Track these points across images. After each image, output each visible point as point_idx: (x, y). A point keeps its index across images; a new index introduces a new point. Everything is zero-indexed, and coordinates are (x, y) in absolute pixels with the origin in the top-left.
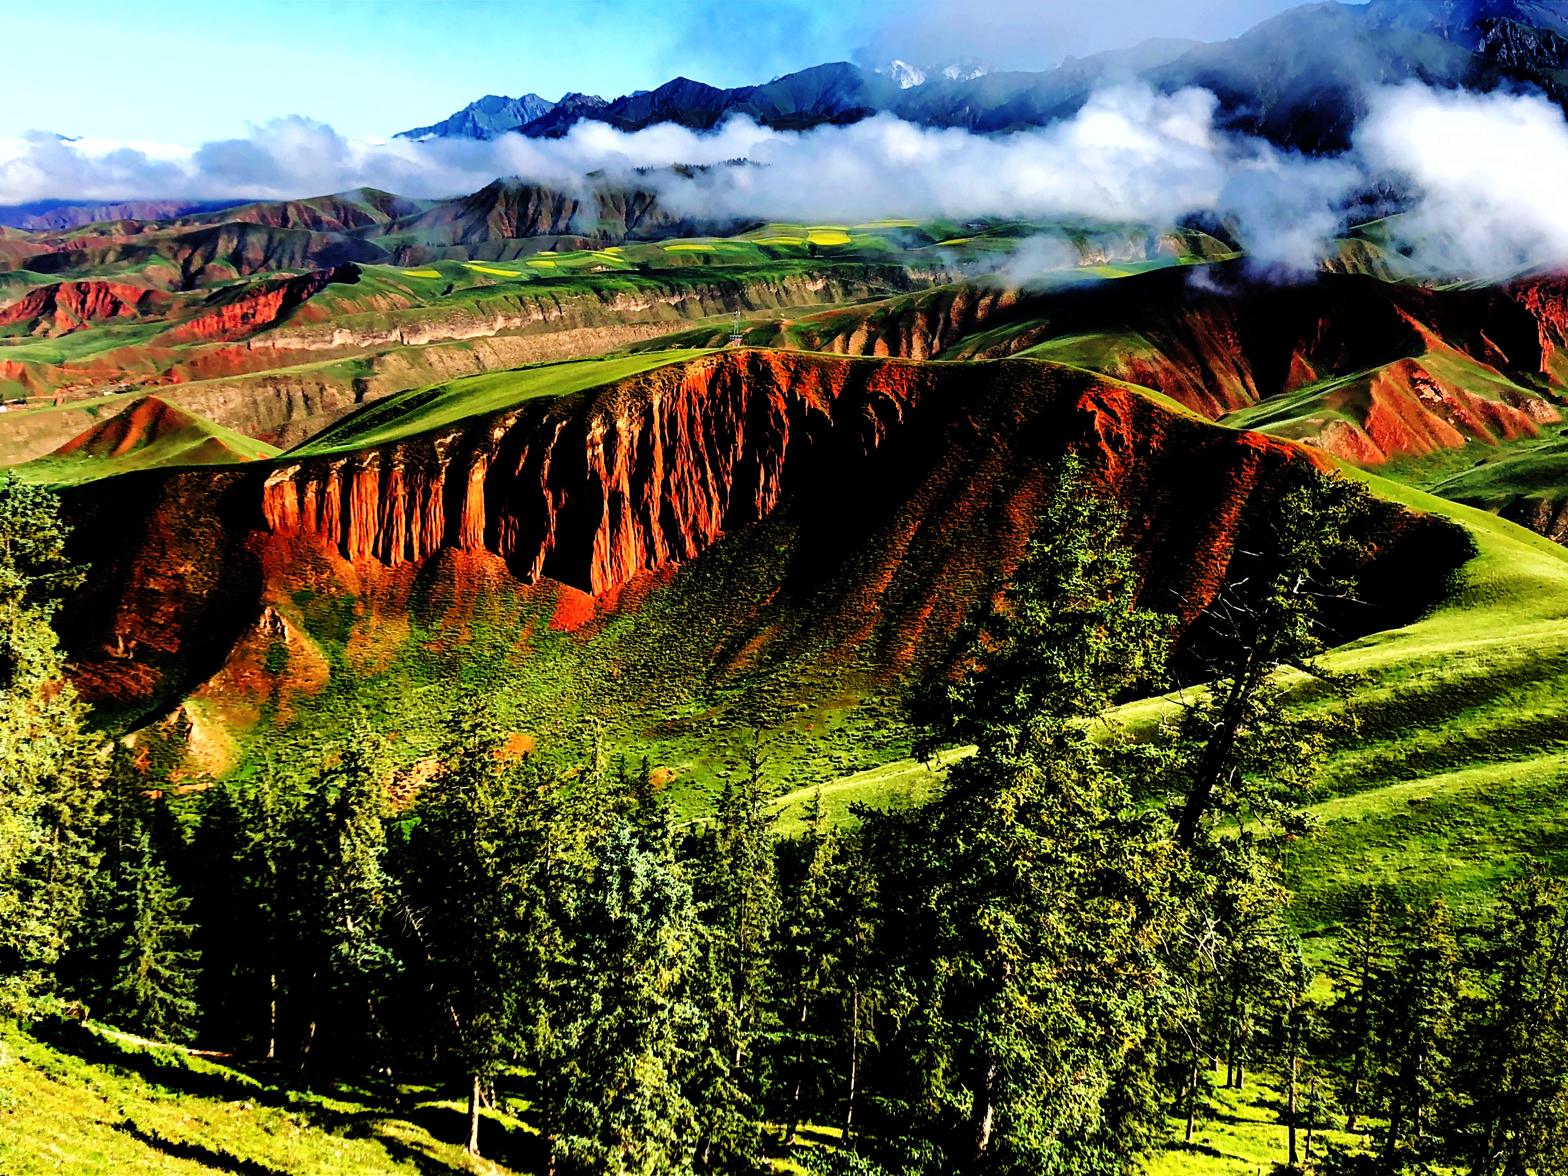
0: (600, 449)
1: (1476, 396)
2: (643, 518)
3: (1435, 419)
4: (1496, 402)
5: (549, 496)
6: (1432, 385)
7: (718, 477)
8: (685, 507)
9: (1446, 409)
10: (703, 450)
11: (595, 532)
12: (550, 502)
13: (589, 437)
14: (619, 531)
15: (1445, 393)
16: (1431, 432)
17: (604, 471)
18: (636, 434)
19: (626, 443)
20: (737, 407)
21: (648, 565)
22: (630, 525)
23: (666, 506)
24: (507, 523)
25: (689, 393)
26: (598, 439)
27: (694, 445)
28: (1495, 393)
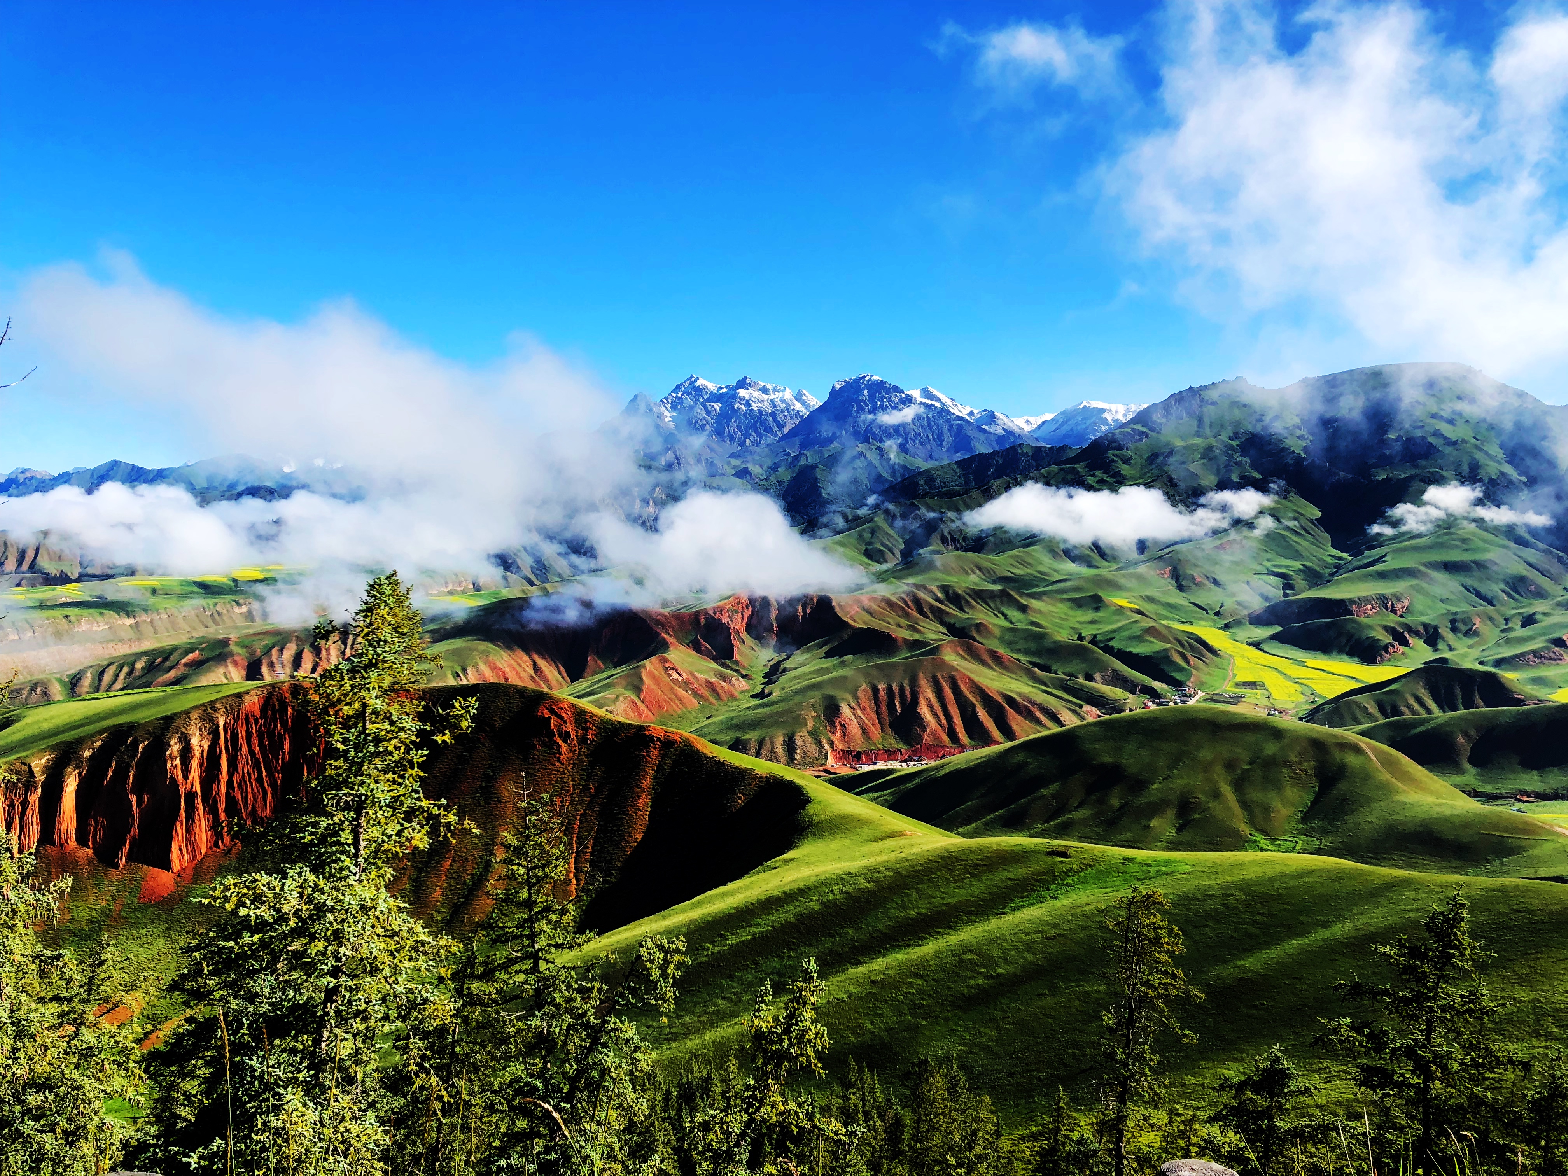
0: (177, 762)
1: (702, 676)
2: (211, 809)
3: (681, 691)
4: (713, 680)
5: (133, 798)
6: (677, 671)
7: (270, 774)
8: (245, 799)
9: (686, 684)
10: (259, 756)
11: (174, 823)
12: (134, 804)
13: (168, 753)
14: (193, 821)
15: (684, 675)
16: (679, 700)
17: (180, 777)
18: (206, 747)
19: (198, 754)
20: (284, 724)
21: (216, 845)
22: (202, 816)
23: (230, 798)
24: (96, 823)
25: (247, 716)
26: (176, 753)
27: (252, 753)
28: (712, 674)
